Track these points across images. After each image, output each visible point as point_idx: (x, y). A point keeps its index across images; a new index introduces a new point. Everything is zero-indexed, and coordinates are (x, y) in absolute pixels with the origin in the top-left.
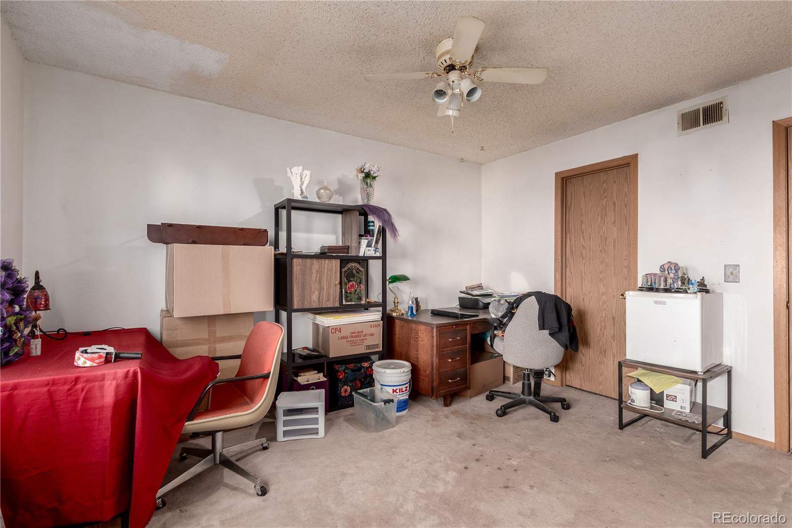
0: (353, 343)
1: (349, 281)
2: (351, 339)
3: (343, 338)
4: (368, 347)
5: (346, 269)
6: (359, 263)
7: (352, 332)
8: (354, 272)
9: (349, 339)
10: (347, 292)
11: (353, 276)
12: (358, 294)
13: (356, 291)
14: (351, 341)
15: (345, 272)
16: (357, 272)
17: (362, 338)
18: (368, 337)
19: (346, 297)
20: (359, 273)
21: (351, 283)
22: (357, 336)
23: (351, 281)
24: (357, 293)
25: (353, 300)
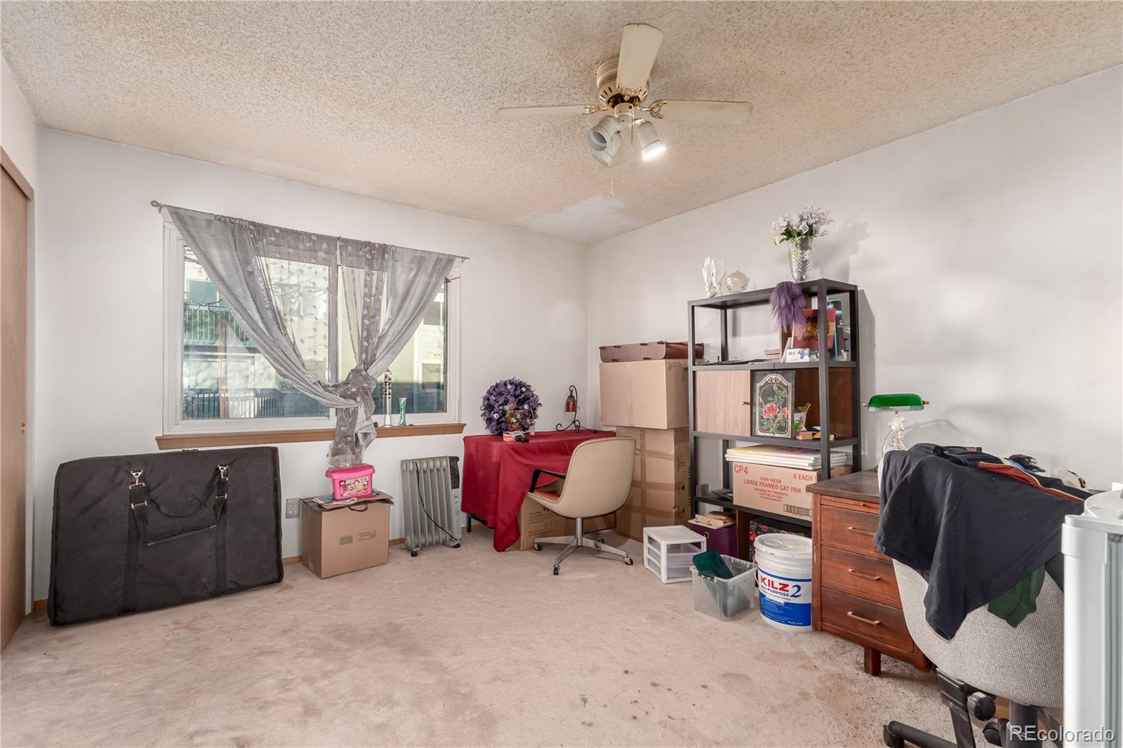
0: (764, 495)
1: (766, 402)
2: (761, 487)
3: (750, 482)
4: (790, 508)
5: (762, 383)
6: (782, 375)
7: (763, 476)
8: (775, 388)
9: (758, 487)
10: (762, 418)
11: (773, 393)
12: (779, 422)
13: (776, 417)
14: (761, 490)
15: (761, 388)
16: (779, 388)
17: (779, 490)
18: (789, 493)
19: (762, 424)
20: (782, 390)
21: (768, 405)
22: (770, 486)
23: (769, 402)
24: (777, 420)
25: (771, 430)
